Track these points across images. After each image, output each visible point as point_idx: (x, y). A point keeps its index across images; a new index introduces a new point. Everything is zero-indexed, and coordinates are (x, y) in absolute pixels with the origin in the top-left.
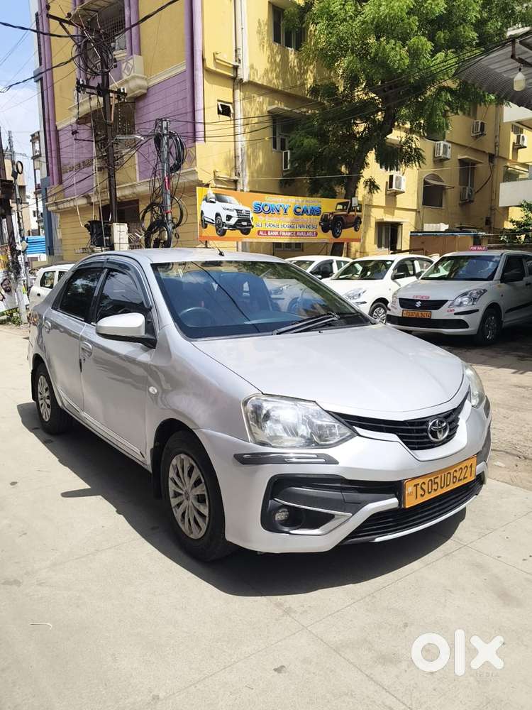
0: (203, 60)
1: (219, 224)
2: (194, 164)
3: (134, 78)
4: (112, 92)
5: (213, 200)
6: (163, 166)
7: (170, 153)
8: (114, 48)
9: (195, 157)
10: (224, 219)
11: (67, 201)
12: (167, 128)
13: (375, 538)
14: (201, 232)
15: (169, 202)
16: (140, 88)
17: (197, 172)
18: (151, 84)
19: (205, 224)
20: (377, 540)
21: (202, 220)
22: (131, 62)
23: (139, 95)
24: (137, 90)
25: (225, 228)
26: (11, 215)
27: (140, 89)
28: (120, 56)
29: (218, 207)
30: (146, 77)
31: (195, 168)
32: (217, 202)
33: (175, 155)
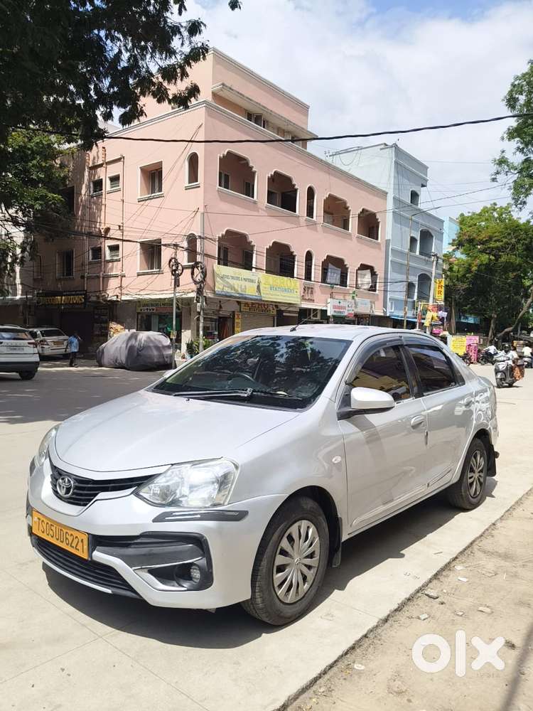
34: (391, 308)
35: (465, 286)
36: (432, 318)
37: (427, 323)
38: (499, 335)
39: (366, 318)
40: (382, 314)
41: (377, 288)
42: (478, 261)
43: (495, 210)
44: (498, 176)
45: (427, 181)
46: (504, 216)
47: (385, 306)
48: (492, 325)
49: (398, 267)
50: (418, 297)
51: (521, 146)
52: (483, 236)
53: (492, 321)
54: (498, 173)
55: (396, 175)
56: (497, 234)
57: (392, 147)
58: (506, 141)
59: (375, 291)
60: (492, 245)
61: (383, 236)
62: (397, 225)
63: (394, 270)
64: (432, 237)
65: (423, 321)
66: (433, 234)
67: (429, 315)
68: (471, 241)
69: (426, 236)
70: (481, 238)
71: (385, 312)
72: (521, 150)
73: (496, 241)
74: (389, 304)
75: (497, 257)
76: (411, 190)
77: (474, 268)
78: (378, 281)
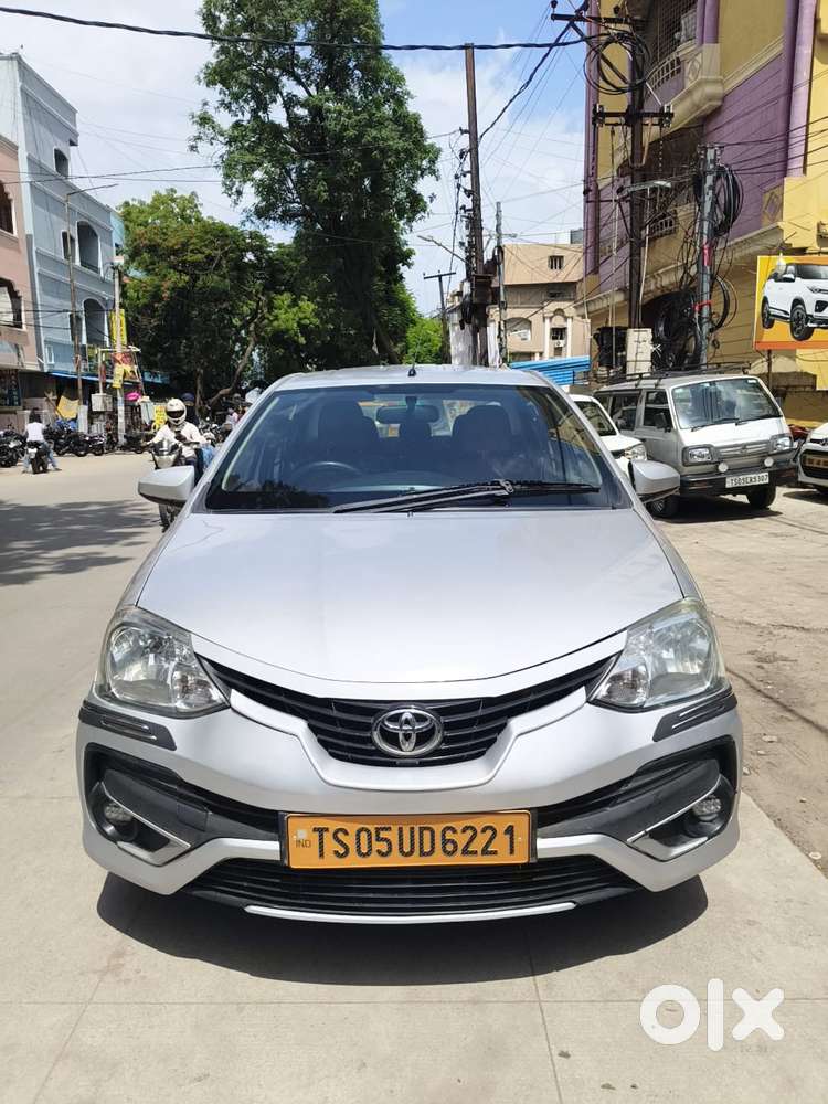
0: (817, 21)
1: (799, 319)
2: (778, 217)
3: (699, 84)
4: (648, 115)
5: (791, 276)
6: (701, 227)
7: (715, 203)
8: (679, 41)
9: (782, 205)
10: (810, 309)
11: (599, 298)
12: (714, 161)
13: (248, 905)
14: (760, 335)
15: (706, 287)
16: (710, 98)
17: (782, 230)
18: (729, 87)
19: (768, 320)
20: (253, 909)
21: (763, 314)
22: (699, 58)
23: (709, 112)
24: (704, 104)
25: (810, 325)
26: (486, 326)
27: (710, 100)
28: (684, 52)
29: (801, 288)
30: (721, 77)
31: (780, 224)
32: (798, 279)
33: (723, 207)
34: (50, 359)
35: (154, 322)
36: (125, 374)
37: (117, 383)
38: (211, 401)
39: (10, 376)
40: (37, 369)
41: (24, 321)
42: (168, 284)
43: (173, 200)
44: (199, 144)
45: (77, 135)
46: (188, 212)
47: (40, 355)
48: (199, 387)
49: (52, 285)
50: (89, 340)
51: (227, 100)
52: (173, 242)
53: (198, 381)
54: (199, 138)
55: (27, 117)
56: (194, 240)
57: (10, 58)
58: (203, 85)
59: (20, 327)
60: (190, 257)
61: (21, 228)
62: (40, 209)
63: (45, 291)
64: (96, 235)
65: (108, 381)
66: (97, 233)
67: (119, 369)
68: (152, 248)
69: (87, 234)
70: (171, 245)
71: (41, 365)
72: (228, 107)
73: (192, 251)
74: (45, 351)
75: (195, 278)
76: (55, 147)
77: (166, 294)
78: (23, 308)
